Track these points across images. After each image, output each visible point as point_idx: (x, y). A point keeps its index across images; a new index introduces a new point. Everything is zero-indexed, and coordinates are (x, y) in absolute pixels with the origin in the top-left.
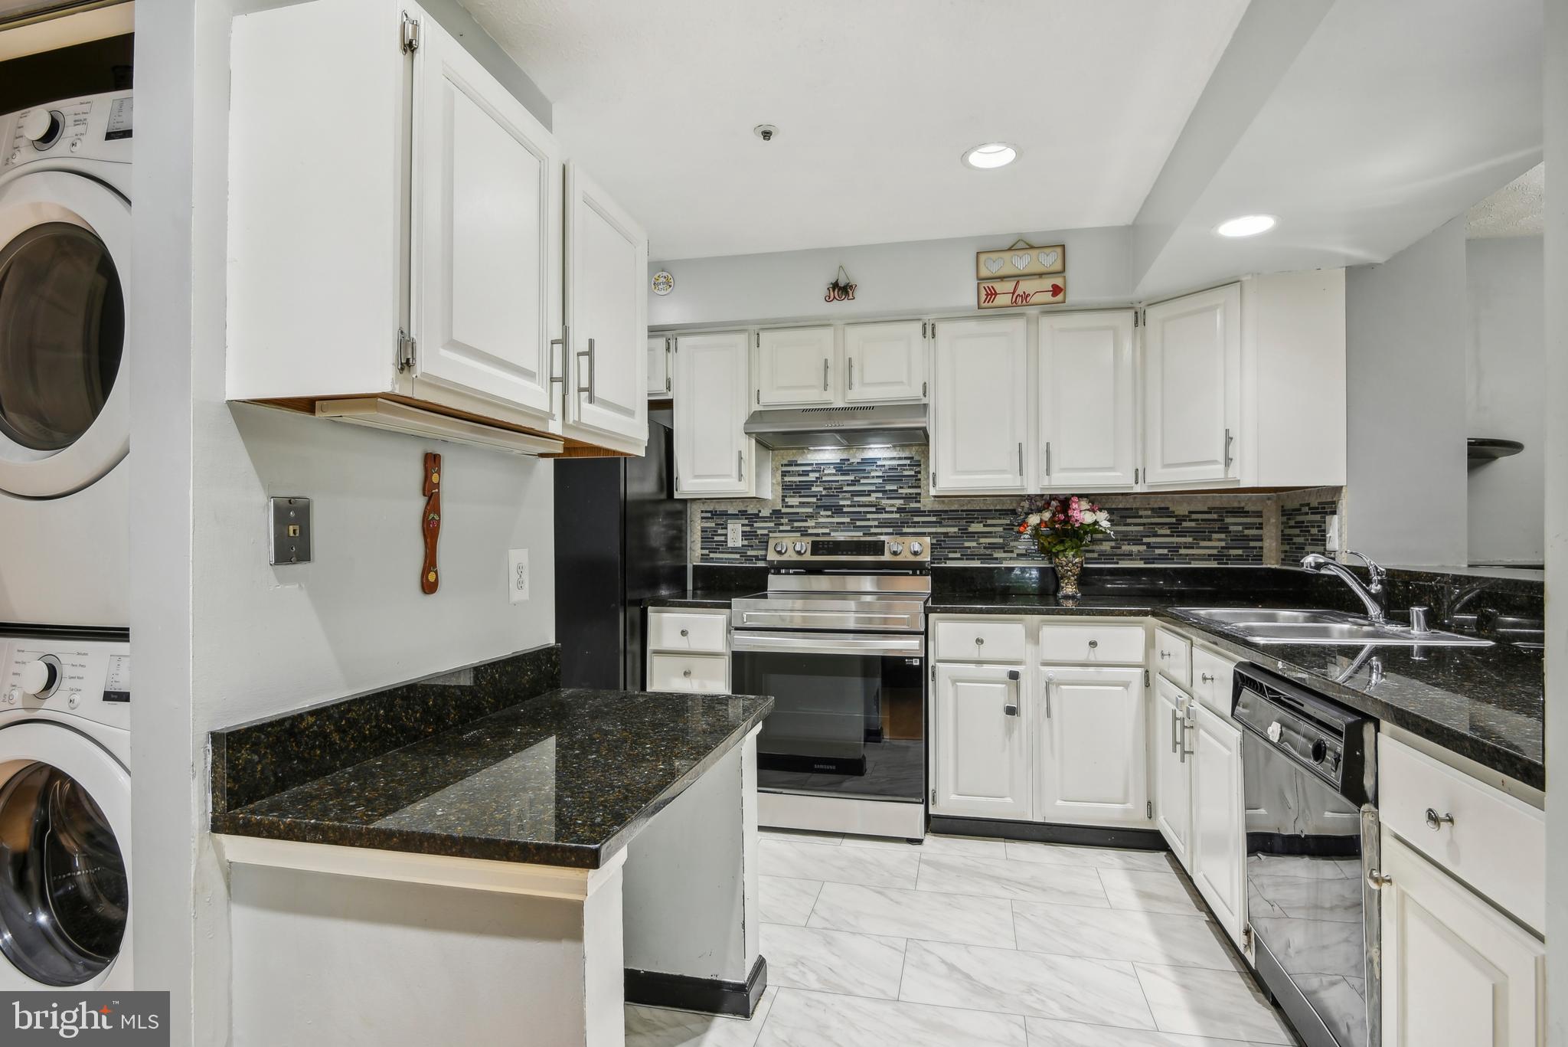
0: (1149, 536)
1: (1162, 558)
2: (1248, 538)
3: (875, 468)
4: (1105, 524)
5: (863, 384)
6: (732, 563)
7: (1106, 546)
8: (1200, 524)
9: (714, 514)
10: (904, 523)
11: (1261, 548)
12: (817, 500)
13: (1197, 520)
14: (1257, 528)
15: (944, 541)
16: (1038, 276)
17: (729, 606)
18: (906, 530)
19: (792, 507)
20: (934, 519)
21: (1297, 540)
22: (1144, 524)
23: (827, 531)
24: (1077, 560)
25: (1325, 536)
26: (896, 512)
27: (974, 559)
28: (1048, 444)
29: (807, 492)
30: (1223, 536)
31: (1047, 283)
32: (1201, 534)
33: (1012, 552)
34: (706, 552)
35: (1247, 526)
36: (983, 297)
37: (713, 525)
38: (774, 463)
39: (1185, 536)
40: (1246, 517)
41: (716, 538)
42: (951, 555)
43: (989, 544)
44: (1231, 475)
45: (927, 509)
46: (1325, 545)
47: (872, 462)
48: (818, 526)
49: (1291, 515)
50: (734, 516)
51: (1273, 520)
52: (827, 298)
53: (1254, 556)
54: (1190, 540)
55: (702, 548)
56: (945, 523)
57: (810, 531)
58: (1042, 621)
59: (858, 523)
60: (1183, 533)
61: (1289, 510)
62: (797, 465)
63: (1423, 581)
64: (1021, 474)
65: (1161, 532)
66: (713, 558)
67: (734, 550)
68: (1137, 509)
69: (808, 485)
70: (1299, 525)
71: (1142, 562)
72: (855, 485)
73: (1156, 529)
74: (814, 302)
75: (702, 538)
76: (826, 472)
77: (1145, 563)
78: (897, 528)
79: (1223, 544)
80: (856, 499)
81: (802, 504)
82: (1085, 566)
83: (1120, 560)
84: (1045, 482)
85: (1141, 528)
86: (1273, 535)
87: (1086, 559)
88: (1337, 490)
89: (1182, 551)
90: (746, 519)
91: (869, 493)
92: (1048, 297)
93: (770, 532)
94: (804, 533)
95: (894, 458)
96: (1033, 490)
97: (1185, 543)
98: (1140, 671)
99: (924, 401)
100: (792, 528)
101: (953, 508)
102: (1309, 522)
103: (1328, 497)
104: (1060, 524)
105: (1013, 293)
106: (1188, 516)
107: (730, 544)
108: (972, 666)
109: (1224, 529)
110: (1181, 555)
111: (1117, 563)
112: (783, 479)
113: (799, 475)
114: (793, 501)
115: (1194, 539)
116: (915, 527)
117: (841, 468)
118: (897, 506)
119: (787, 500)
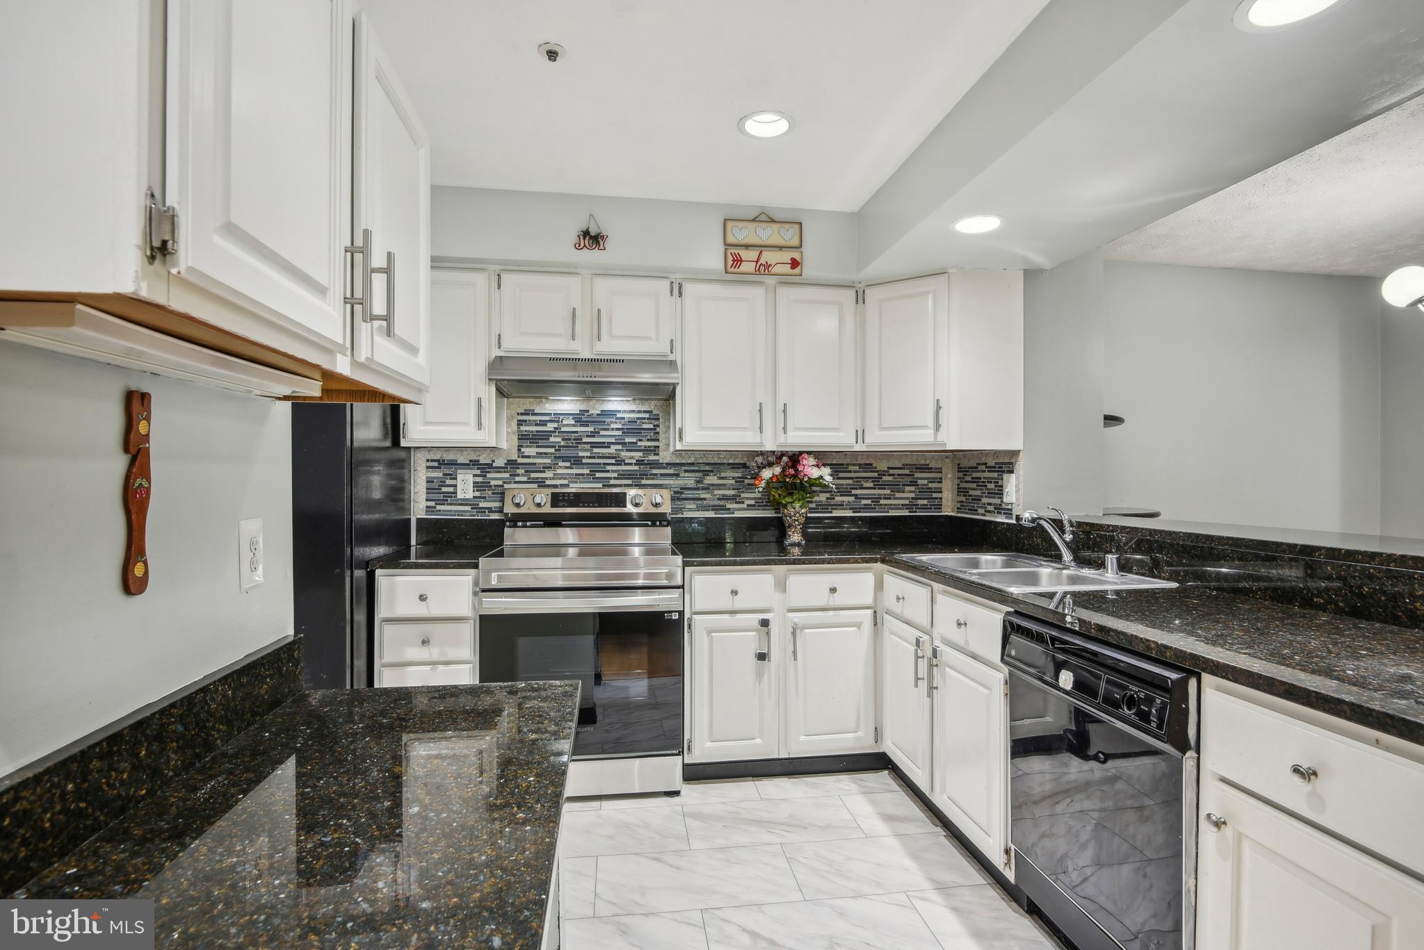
0: (856, 489)
1: (867, 508)
2: (931, 491)
3: (614, 420)
4: (828, 478)
5: (612, 336)
6: (462, 515)
7: (823, 497)
8: (896, 478)
9: (441, 463)
10: (643, 476)
11: (941, 498)
12: (556, 450)
13: (894, 475)
14: (938, 482)
15: (682, 493)
16: (778, 249)
17: (476, 566)
18: (644, 482)
19: (529, 457)
20: (671, 471)
21: (971, 492)
22: (852, 478)
23: (565, 482)
24: (803, 511)
25: (1002, 490)
26: (635, 464)
27: (708, 510)
28: (785, 405)
29: (541, 443)
30: (913, 488)
31: (787, 256)
32: (896, 487)
33: (743, 503)
34: (432, 504)
35: (932, 480)
36: (730, 263)
37: (440, 475)
38: (509, 411)
39: (885, 489)
40: (931, 472)
41: (444, 489)
42: (688, 506)
43: (722, 495)
44: (939, 439)
45: (665, 462)
46: (1001, 498)
47: (611, 414)
49: (968, 471)
50: (465, 466)
51: (950, 476)
52: (577, 246)
53: (936, 505)
54: (888, 492)
55: (427, 500)
56: (681, 475)
57: (548, 482)
58: (788, 570)
59: (598, 475)
60: (882, 487)
61: (964, 468)
62: (534, 414)
63: (1104, 531)
64: (761, 432)
65: (866, 485)
66: (440, 511)
67: (464, 502)
68: (847, 465)
69: (547, 435)
70: (975, 480)
71: (851, 511)
72: (594, 436)
73: (863, 483)
74: (564, 249)
75: (427, 489)
76: (564, 422)
77: (854, 512)
78: (636, 480)
79: (913, 495)
80: (595, 450)
81: (540, 455)
82: (809, 515)
83: (834, 509)
84: (782, 439)
85: (850, 482)
86: (950, 488)
87: (810, 509)
88: (1015, 453)
89: (882, 502)
90: (478, 469)
91: (608, 445)
92: (787, 269)
93: (504, 483)
94: (542, 484)
95: (633, 411)
96: (769, 446)
97: (885, 494)
98: (870, 612)
99: (672, 357)
100: (529, 479)
101: (690, 461)
102: (985, 478)
103: (1006, 458)
104: (790, 478)
105: (757, 262)
106: (887, 472)
107: (460, 495)
108: (726, 616)
109: (914, 483)
110: (881, 505)
111: (831, 512)
112: (519, 428)
113: (537, 425)
114: (528, 451)
115: (892, 491)
116: (653, 479)
117: (581, 418)
118: (636, 458)
119: (523, 450)
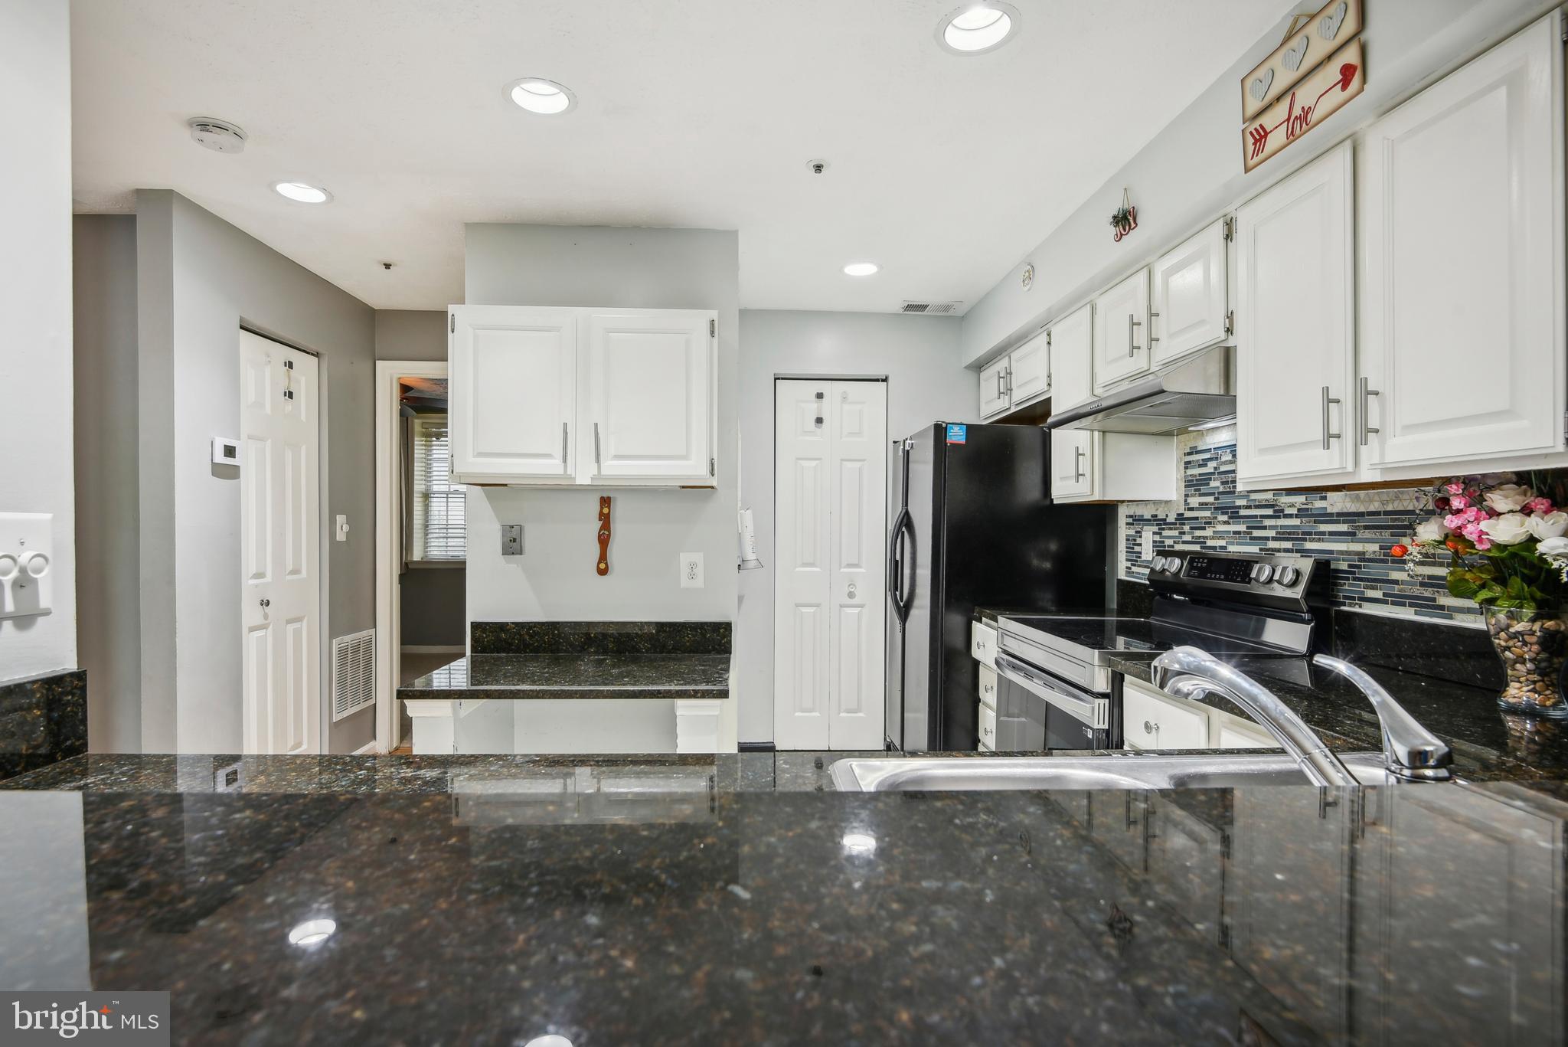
6: (1144, 578)
9: (1134, 519)
10: (1307, 535)
12: (1215, 499)
15: (1359, 567)
19: (1193, 509)
20: (1343, 527)
26: (1297, 516)
27: (1404, 605)
29: (1204, 489)
31: (1334, 71)
34: (1129, 564)
36: (1250, 150)
37: (1133, 532)
38: (1178, 452)
41: (1135, 549)
42: (1371, 594)
43: (1430, 577)
45: (1335, 510)
48: (1218, 535)
50: (1148, 522)
52: (1116, 238)
55: (1126, 560)
56: (1360, 534)
57: (1209, 543)
59: (1256, 533)
62: (1197, 452)
66: (1133, 573)
67: (1147, 564)
69: (1208, 479)
75: (1127, 548)
81: (1202, 506)
90: (1156, 525)
92: (1338, 95)
93: (1174, 543)
99: (1232, 341)
100: (1193, 538)
101: (1372, 508)
105: (1289, 119)
107: (1144, 557)
112: (1185, 472)
113: (1200, 466)
114: (1194, 501)
116: (1319, 540)
118: (1298, 506)
119: (1190, 500)
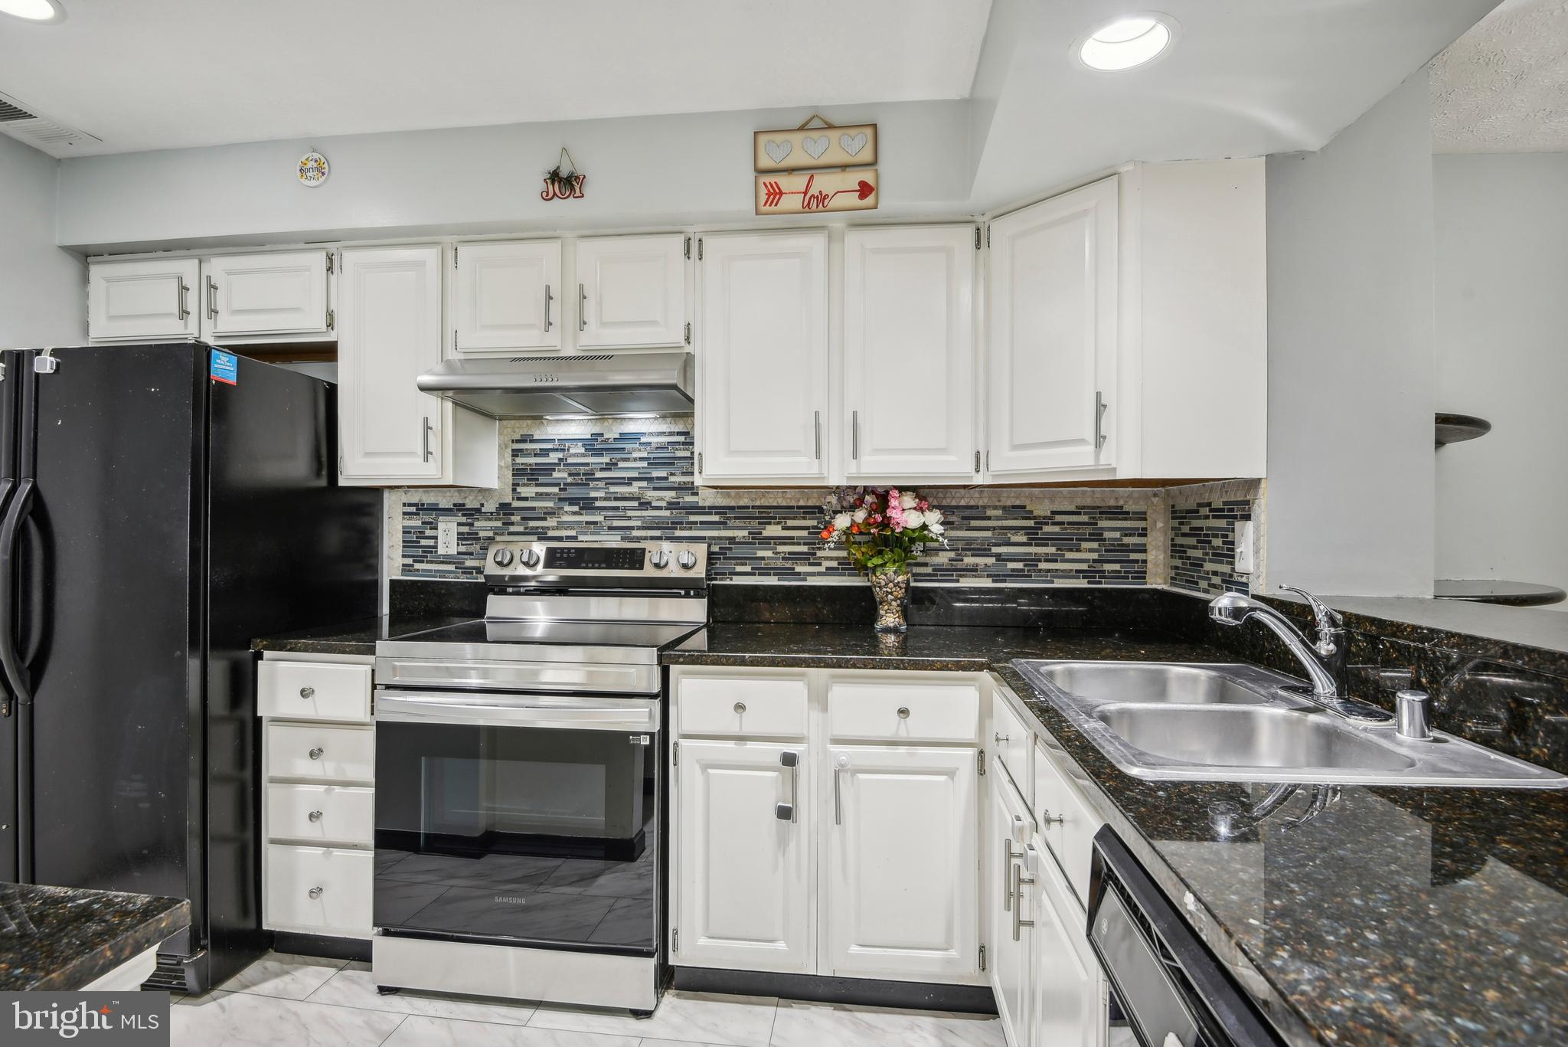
0: (999, 545)
1: (1016, 575)
2: (1127, 549)
3: (637, 446)
4: (936, 529)
5: (604, 324)
6: (444, 577)
7: (943, 558)
8: (1066, 529)
9: (421, 508)
10: (675, 524)
11: (1145, 561)
12: (561, 490)
13: (1062, 523)
14: (1140, 535)
15: (730, 549)
16: (839, 170)
17: (371, 651)
18: (678, 533)
19: (526, 499)
20: (716, 518)
21: (1191, 553)
22: (994, 528)
23: (573, 533)
24: (900, 579)
25: (1233, 550)
26: (667, 509)
27: (769, 574)
28: (855, 414)
29: (542, 479)
30: (1095, 545)
31: (853, 179)
32: (1067, 542)
33: (820, 564)
34: (409, 561)
35: (1128, 532)
36: (763, 198)
37: (418, 523)
38: (502, 438)
39: (1046, 545)
40: (1126, 519)
41: (423, 542)
42: (739, 569)
43: (790, 553)
44: (1103, 461)
45: (707, 504)
46: (1232, 563)
47: (634, 437)
48: (561, 525)
49: (1185, 518)
50: (447, 511)
51: (1160, 525)
52: (544, 194)
53: (1136, 572)
54: (1053, 550)
55: (404, 556)
56: (730, 523)
57: (550, 533)
58: (834, 676)
59: (615, 523)
60: (1043, 542)
61: (1181, 511)
62: (533, 441)
63: (1406, 639)
64: (818, 455)
65: (1015, 539)
66: (418, 570)
67: (447, 560)
68: (984, 507)
69: (548, 469)
70: (1195, 532)
71: (990, 579)
72: (610, 469)
73: (1009, 535)
74: (528, 200)
75: (404, 541)
76: (572, 451)
77: (994, 581)
78: (667, 530)
79: (1095, 556)
80: (613, 489)
81: (540, 496)
82: (913, 584)
83: (961, 576)
84: (852, 468)
85: (988, 534)
86: (1161, 544)
87: (914, 575)
88: (1253, 484)
89: (1043, 566)
90: (463, 515)
91: (629, 481)
92: (853, 199)
93: (496, 534)
94: (542, 536)
95: (663, 434)
96: (836, 478)
97: (1047, 554)
98: (971, 752)
99: (688, 349)
100: (526, 528)
101: (741, 503)
102: (1209, 529)
103: (1239, 493)
104: (876, 528)
105: (805, 193)
106: (1050, 518)
107: (441, 551)
108: (731, 744)
109: (1097, 537)
110: (1040, 570)
111: (958, 581)
112: (514, 460)
113: (536, 455)
114: (526, 491)
115: (1058, 549)
116: (691, 529)
117: (593, 446)
118: (667, 499)
119: (519, 489)
